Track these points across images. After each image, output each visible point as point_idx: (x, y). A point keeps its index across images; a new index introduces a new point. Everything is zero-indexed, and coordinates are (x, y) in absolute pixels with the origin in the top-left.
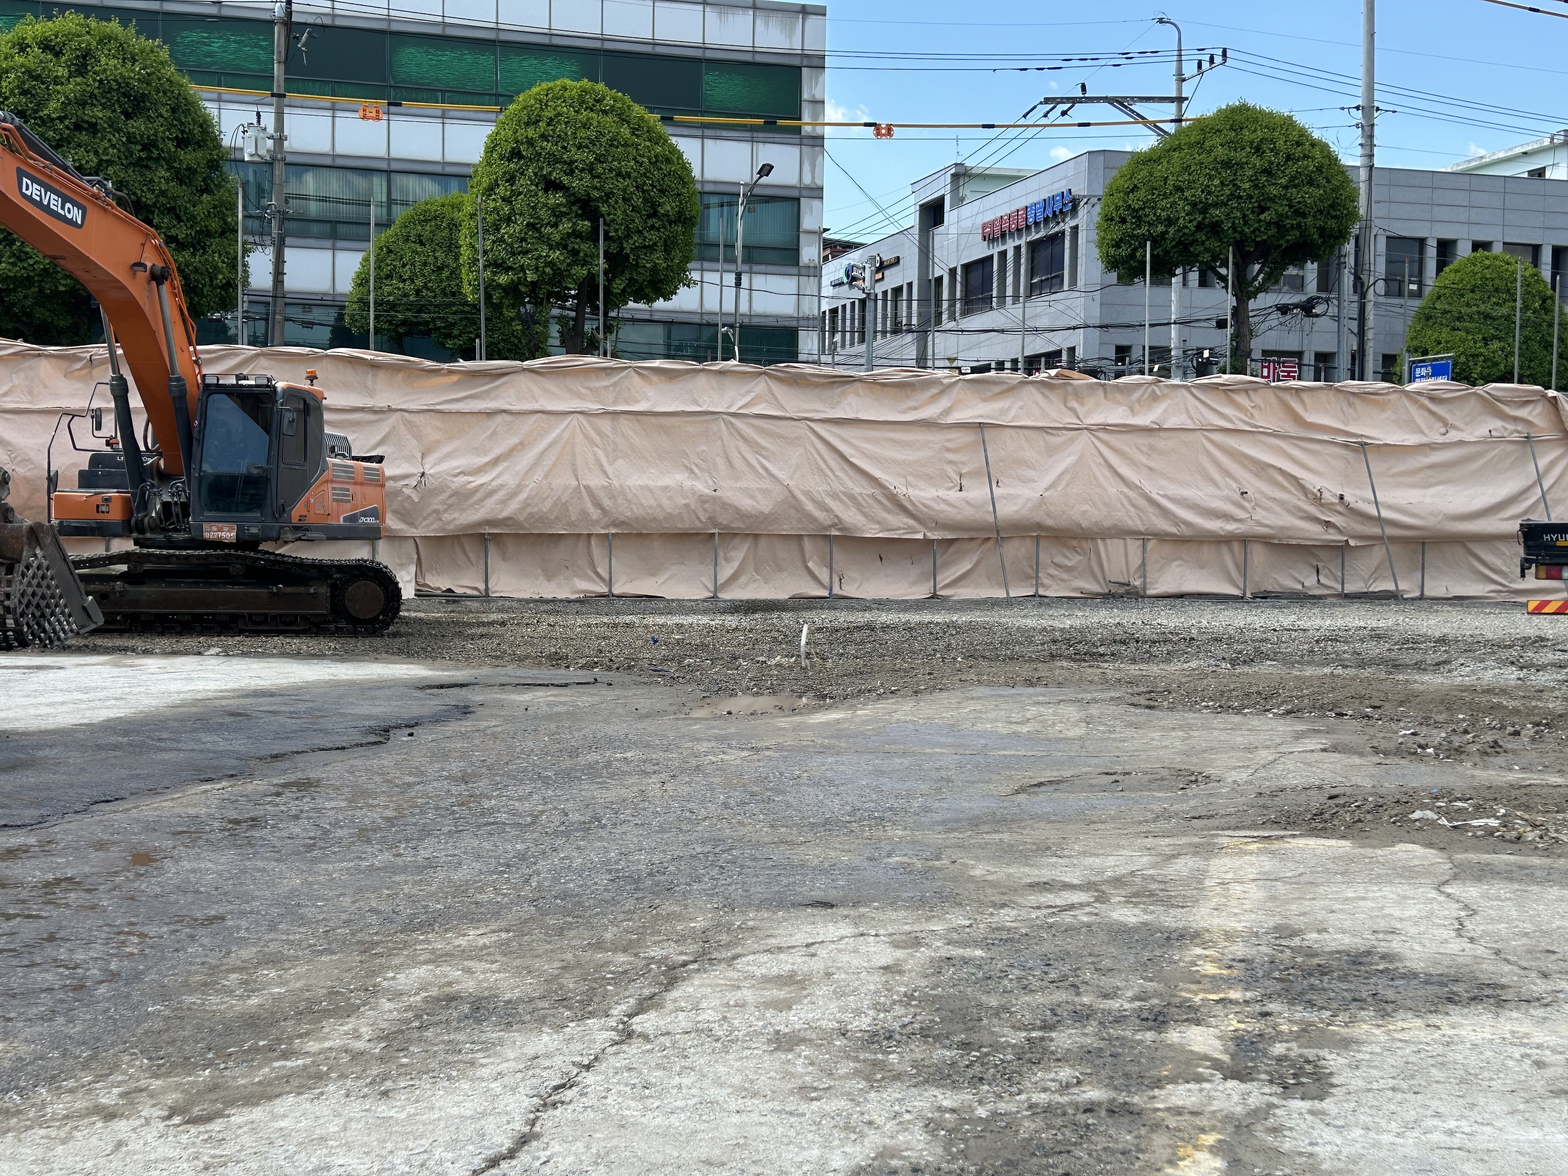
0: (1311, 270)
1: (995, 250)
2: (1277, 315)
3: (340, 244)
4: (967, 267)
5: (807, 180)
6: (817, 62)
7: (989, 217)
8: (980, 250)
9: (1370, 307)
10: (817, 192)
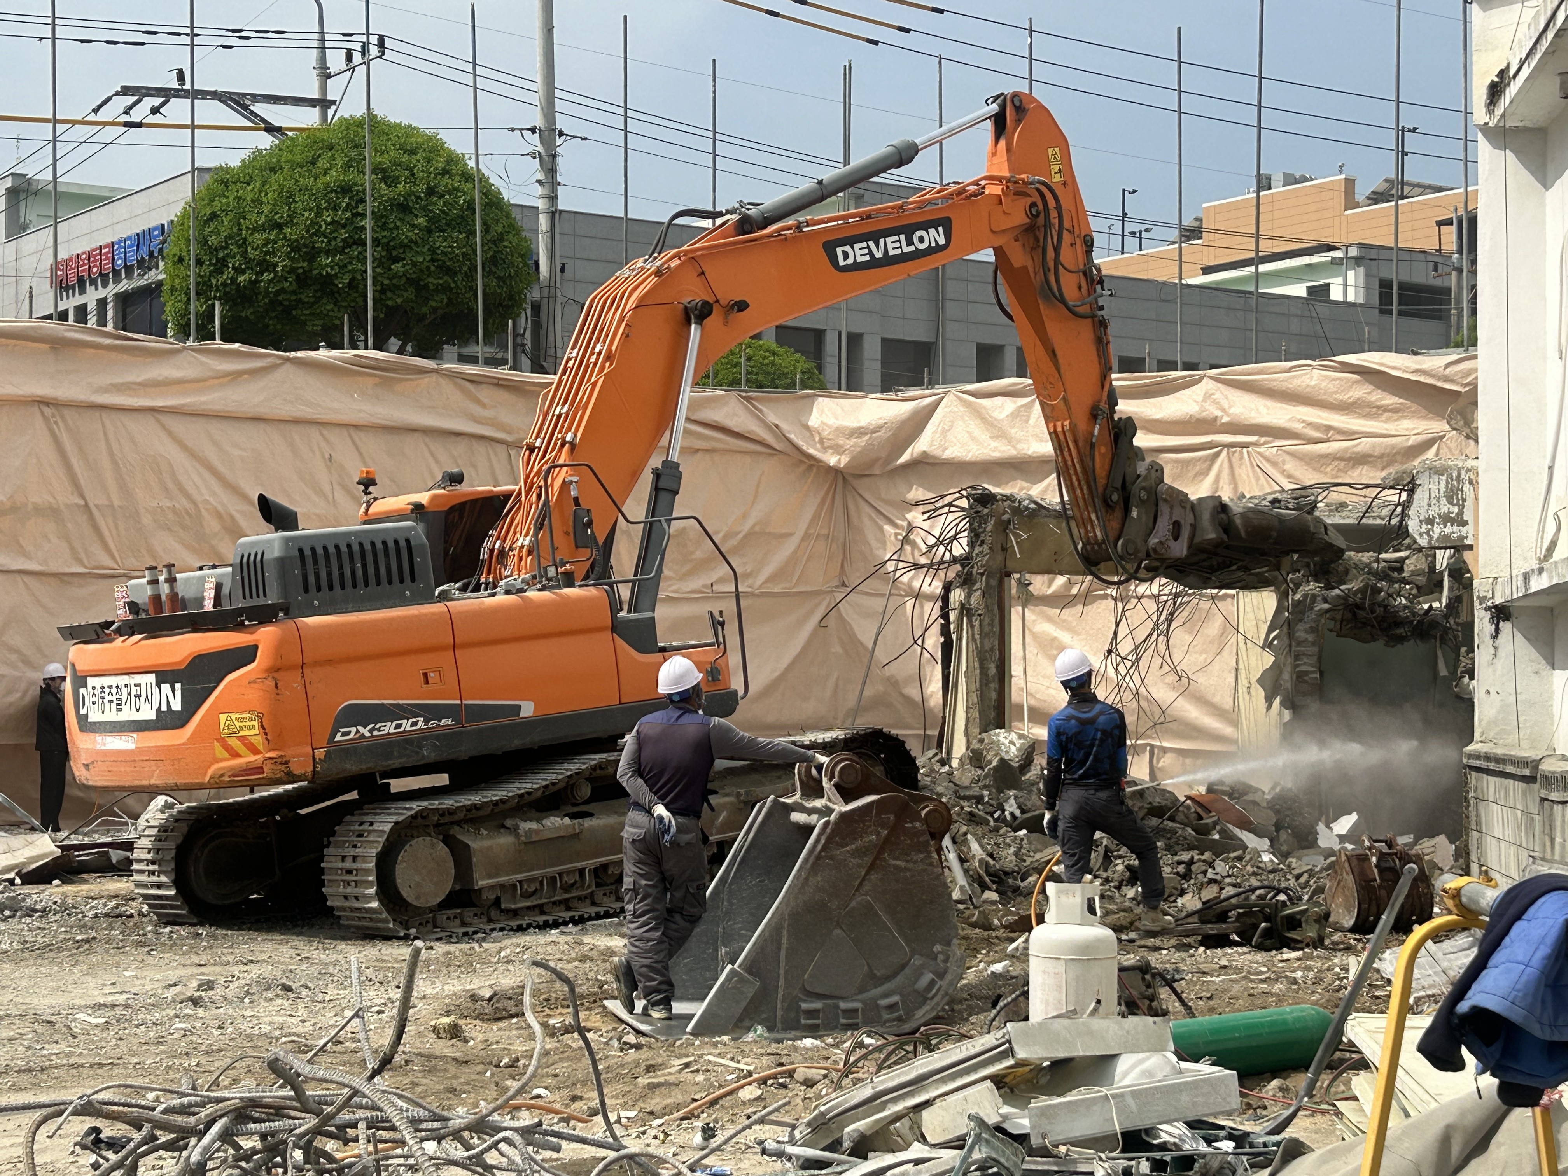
1: (70, 303)
7: (63, 254)
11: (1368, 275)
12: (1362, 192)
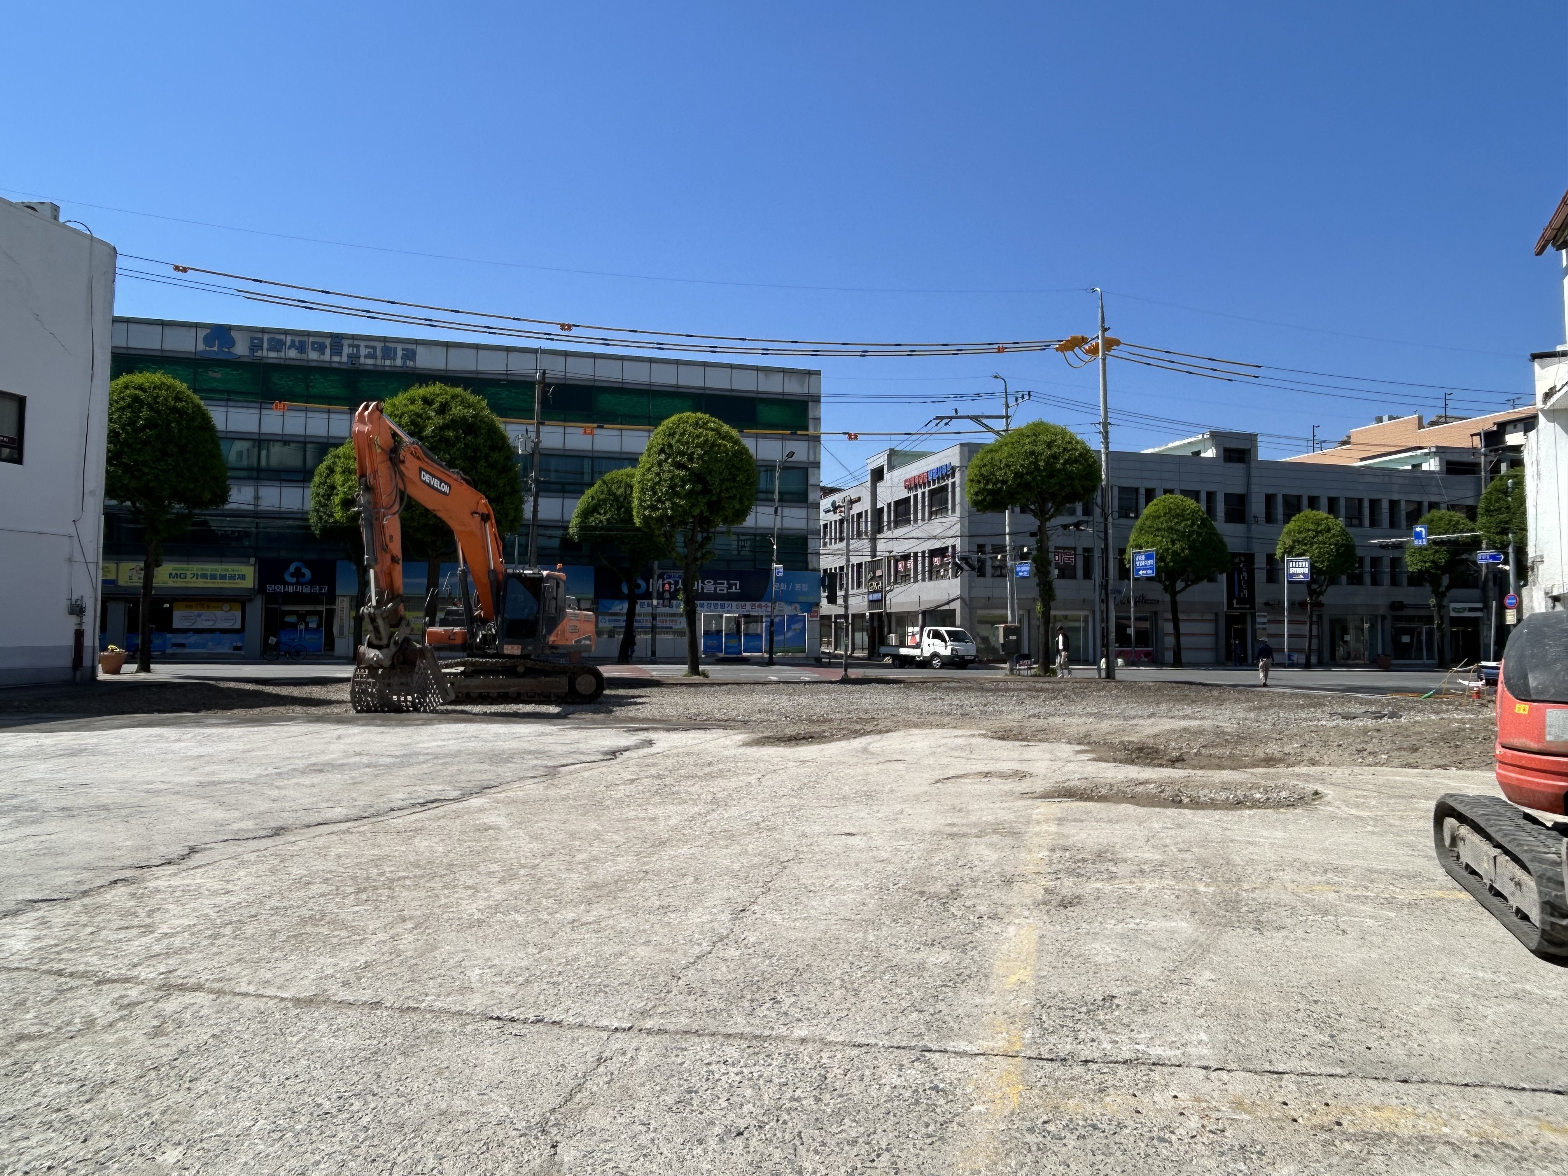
0: (1079, 507)
1: (912, 494)
2: (1061, 529)
3: (566, 495)
4: (897, 503)
5: (812, 459)
6: (817, 399)
7: (908, 476)
8: (903, 494)
9: (1110, 525)
10: (817, 465)
11: (1441, 459)
12: (1425, 422)
